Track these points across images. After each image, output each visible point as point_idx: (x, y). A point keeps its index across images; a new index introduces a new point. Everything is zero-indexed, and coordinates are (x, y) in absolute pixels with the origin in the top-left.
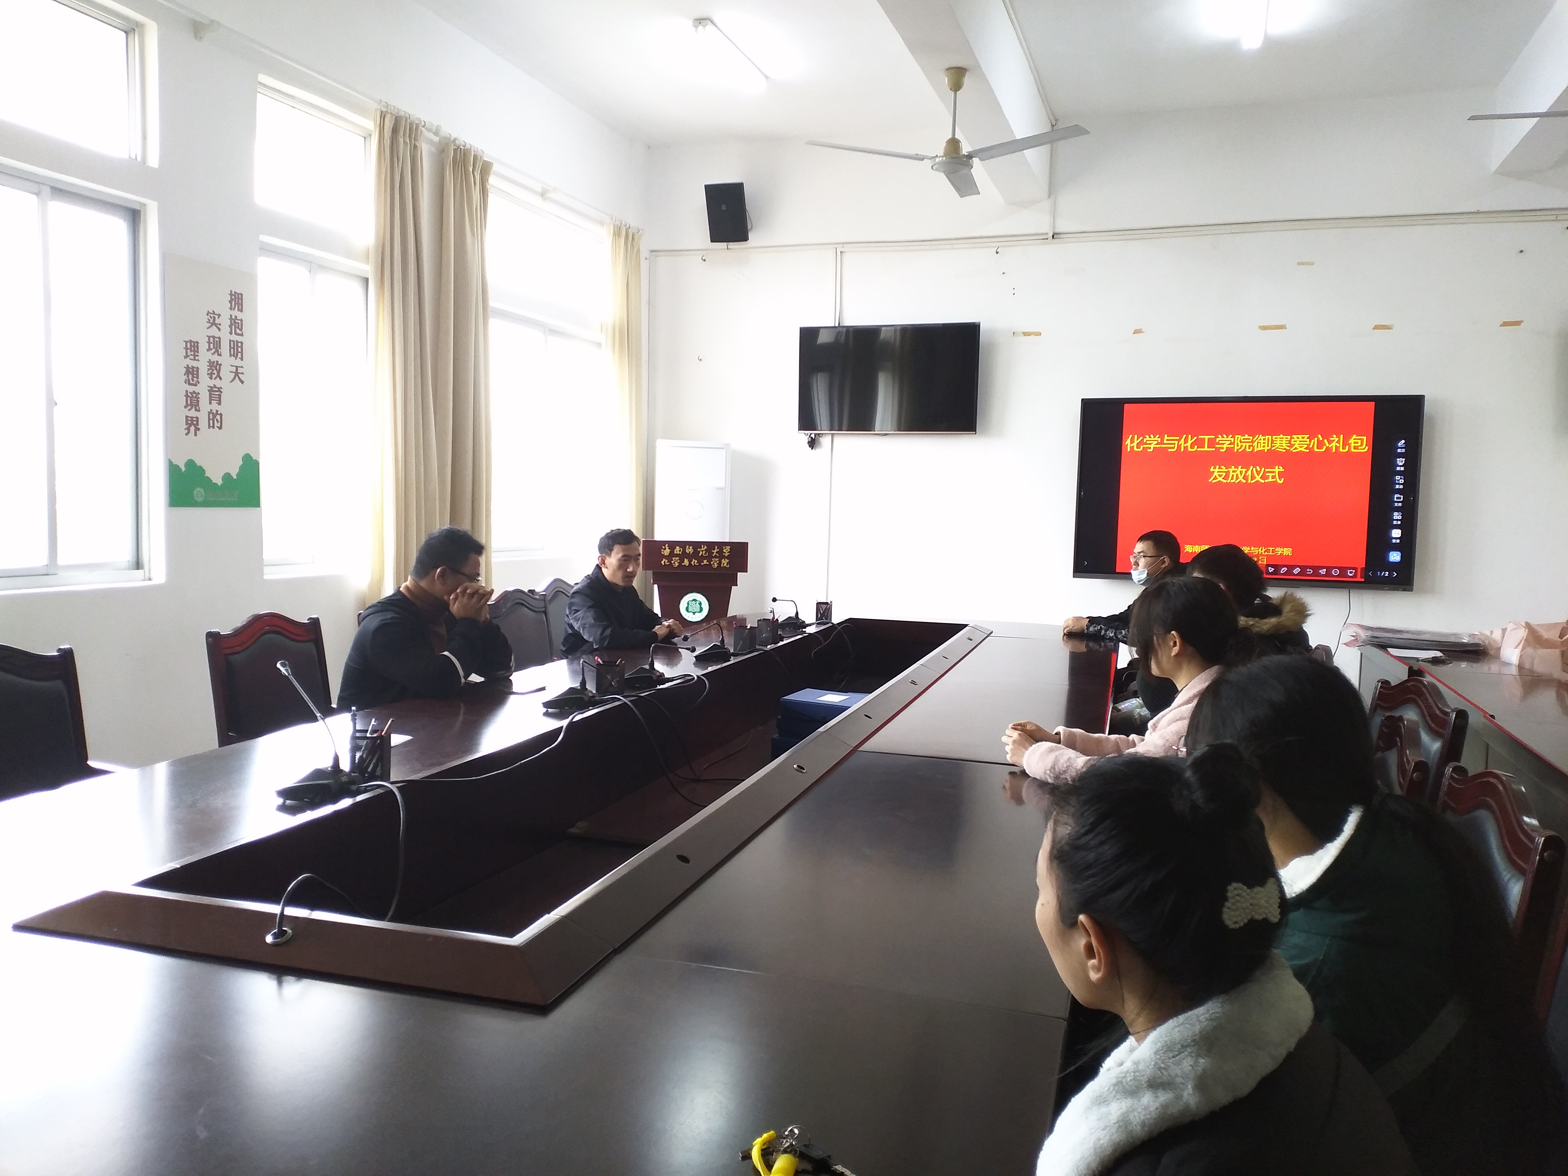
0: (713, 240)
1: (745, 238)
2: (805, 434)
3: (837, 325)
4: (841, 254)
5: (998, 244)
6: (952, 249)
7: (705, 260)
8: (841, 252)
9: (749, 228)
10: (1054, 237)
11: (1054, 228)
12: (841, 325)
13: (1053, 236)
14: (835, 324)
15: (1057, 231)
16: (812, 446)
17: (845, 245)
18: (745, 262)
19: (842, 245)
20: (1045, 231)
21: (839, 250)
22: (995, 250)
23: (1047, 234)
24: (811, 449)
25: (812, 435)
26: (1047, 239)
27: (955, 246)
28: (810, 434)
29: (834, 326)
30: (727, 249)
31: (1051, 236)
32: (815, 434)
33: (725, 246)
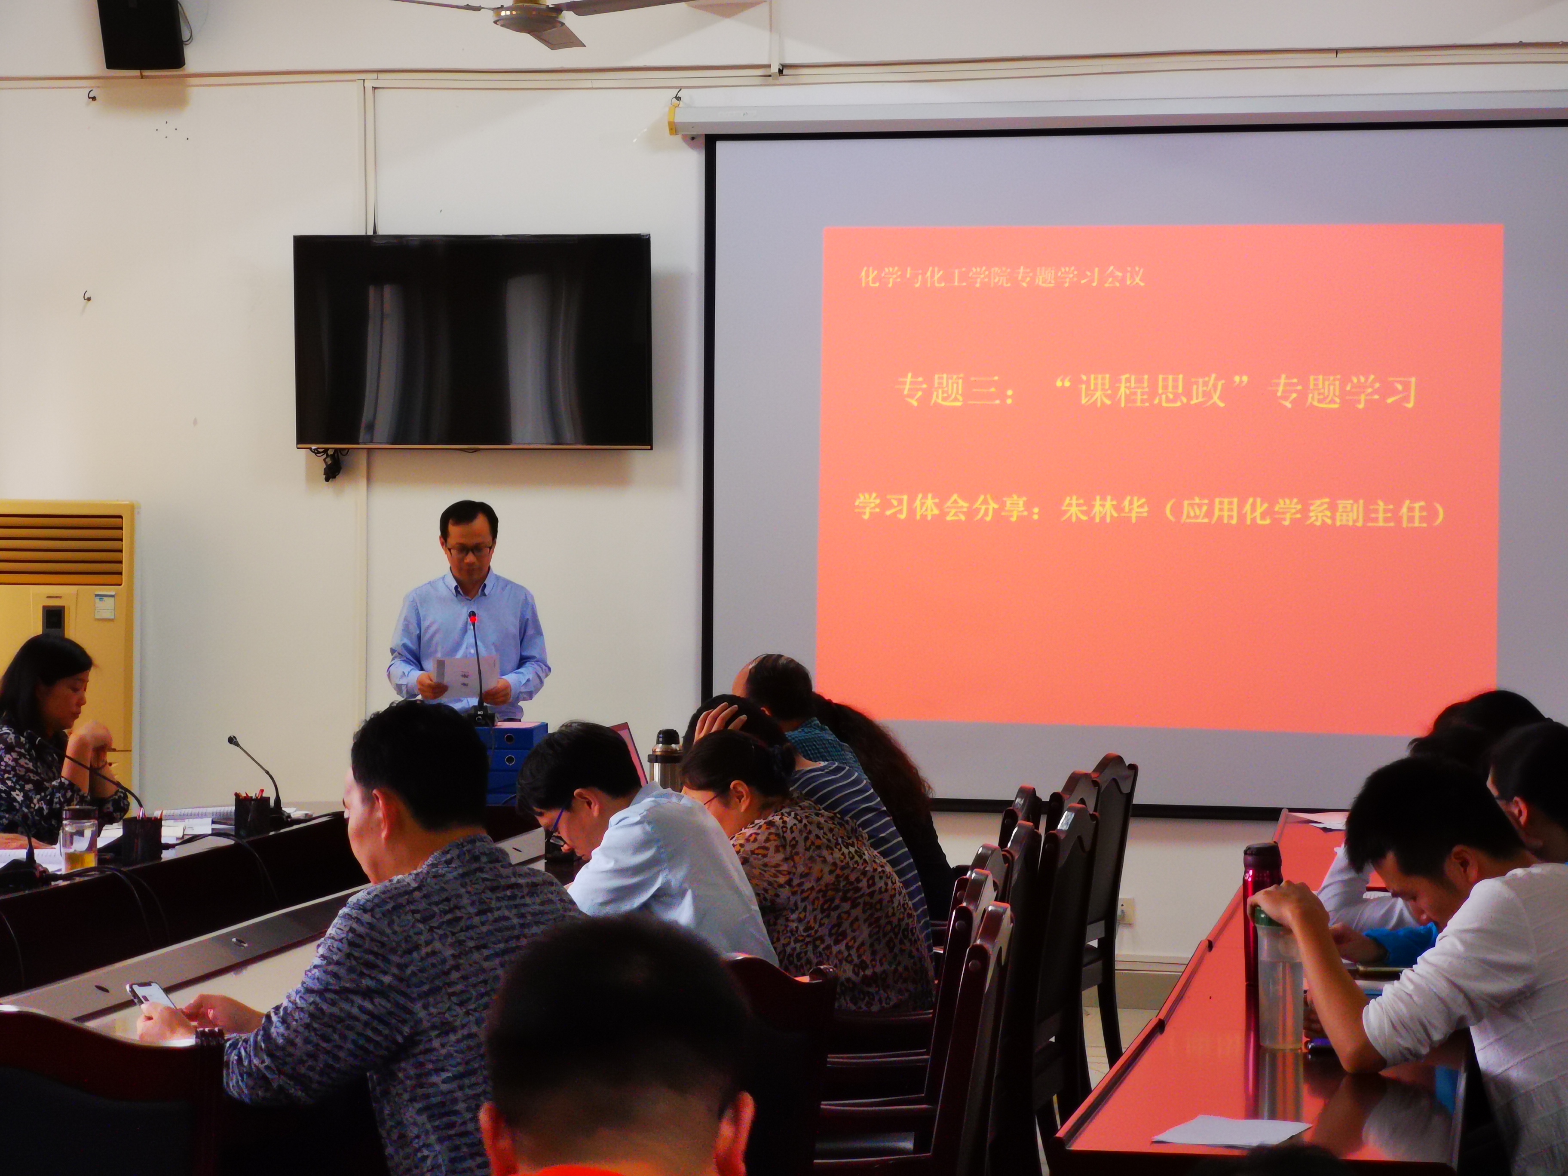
0: (111, 65)
1: (178, 62)
2: (310, 449)
3: (370, 233)
4: (374, 93)
5: (677, 83)
6: (592, 88)
7: (94, 99)
8: (374, 88)
9: (185, 36)
10: (785, 72)
11: (782, 55)
12: (381, 231)
13: (781, 72)
14: (366, 232)
15: (788, 61)
16: (332, 472)
17: (381, 76)
18: (178, 102)
19: (374, 75)
20: (765, 62)
21: (369, 85)
22: (674, 92)
23: (769, 66)
24: (327, 480)
25: (330, 452)
26: (770, 76)
27: (596, 84)
28: (326, 451)
29: (363, 233)
30: (142, 77)
31: (777, 71)
32: (336, 450)
33: (136, 73)
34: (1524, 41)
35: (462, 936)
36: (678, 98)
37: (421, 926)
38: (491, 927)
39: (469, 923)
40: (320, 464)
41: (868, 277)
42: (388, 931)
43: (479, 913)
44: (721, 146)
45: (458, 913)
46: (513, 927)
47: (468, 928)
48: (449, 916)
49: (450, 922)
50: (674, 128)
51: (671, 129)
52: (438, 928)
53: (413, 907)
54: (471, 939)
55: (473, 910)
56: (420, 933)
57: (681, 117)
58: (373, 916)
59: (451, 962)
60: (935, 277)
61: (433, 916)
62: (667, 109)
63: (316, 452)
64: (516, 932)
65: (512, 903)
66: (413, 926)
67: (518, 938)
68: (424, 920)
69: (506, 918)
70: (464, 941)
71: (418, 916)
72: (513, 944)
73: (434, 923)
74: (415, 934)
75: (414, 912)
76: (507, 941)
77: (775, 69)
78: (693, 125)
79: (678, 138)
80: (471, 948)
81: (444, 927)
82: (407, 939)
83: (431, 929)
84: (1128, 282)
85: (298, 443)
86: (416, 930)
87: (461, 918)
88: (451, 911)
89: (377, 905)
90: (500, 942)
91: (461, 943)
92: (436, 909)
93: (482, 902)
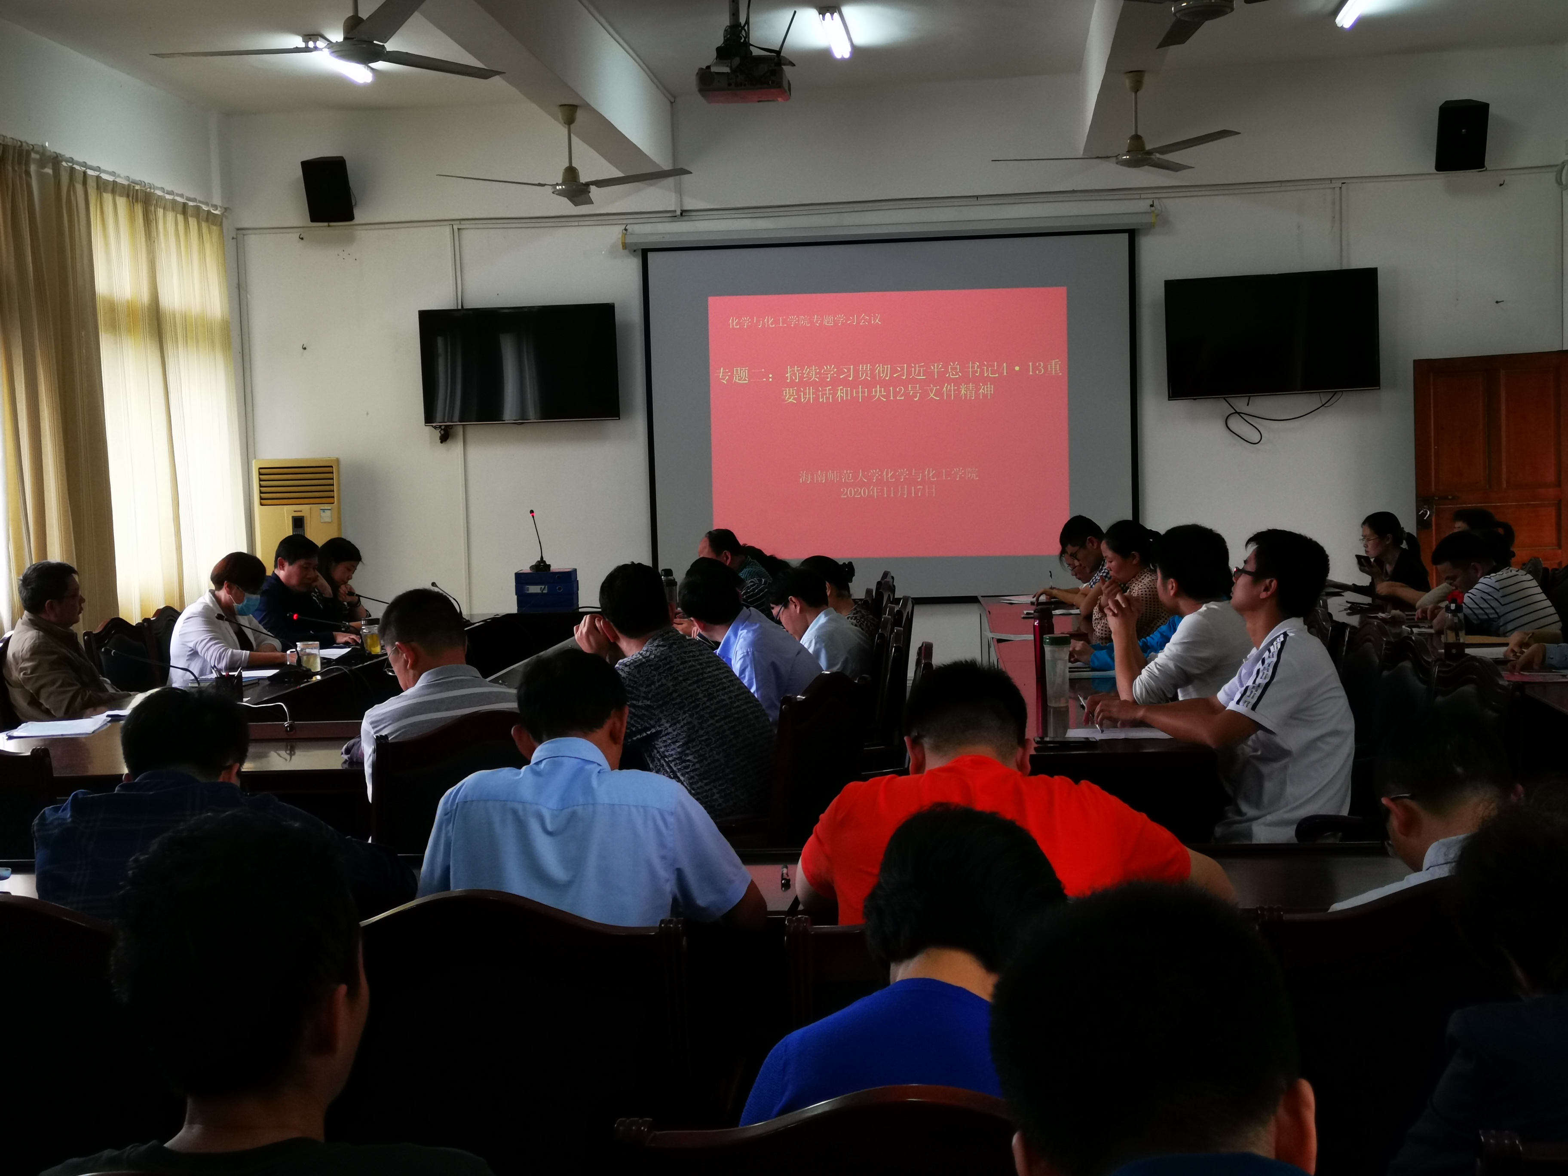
0: (313, 220)
1: (351, 217)
2: (432, 426)
3: (460, 307)
4: (459, 232)
5: (625, 222)
6: (578, 226)
7: (302, 239)
8: (458, 229)
9: (353, 204)
10: (683, 214)
11: (681, 205)
12: (465, 307)
13: (681, 214)
14: (457, 307)
15: (685, 208)
16: (444, 438)
17: (463, 222)
18: (349, 240)
19: (458, 222)
20: (673, 209)
21: (455, 227)
22: (623, 227)
23: (675, 211)
24: (442, 442)
25: (443, 427)
26: (676, 216)
27: (581, 223)
28: (440, 426)
29: (456, 308)
30: (329, 226)
31: (679, 214)
32: (446, 426)
33: (326, 224)
34: (1075, 189)
35: (676, 675)
36: (626, 230)
37: (655, 673)
38: (689, 670)
39: (678, 668)
40: (437, 434)
41: (733, 323)
42: (638, 676)
43: (682, 664)
44: (650, 255)
45: (672, 665)
46: (698, 670)
47: (677, 671)
48: (668, 666)
49: (668, 669)
50: (625, 246)
51: (623, 246)
52: (664, 672)
53: (650, 664)
54: (680, 676)
55: (679, 662)
56: (655, 676)
57: (630, 240)
58: (630, 668)
59: (672, 689)
60: (769, 321)
61: (660, 667)
62: (620, 236)
63: (435, 428)
64: (701, 672)
65: (694, 659)
66: (651, 673)
67: (702, 674)
68: (656, 670)
69: (694, 666)
70: (677, 677)
71: (652, 668)
72: (701, 677)
73: (661, 670)
74: (652, 676)
75: (650, 666)
76: (697, 676)
77: (678, 213)
78: (635, 244)
79: (626, 252)
80: (681, 681)
81: (666, 672)
82: (648, 679)
83: (660, 674)
84: (873, 322)
85: (426, 423)
86: (652, 675)
87: (674, 667)
88: (668, 664)
89: (632, 663)
90: (694, 677)
91: (676, 678)
92: (661, 663)
93: (682, 658)
